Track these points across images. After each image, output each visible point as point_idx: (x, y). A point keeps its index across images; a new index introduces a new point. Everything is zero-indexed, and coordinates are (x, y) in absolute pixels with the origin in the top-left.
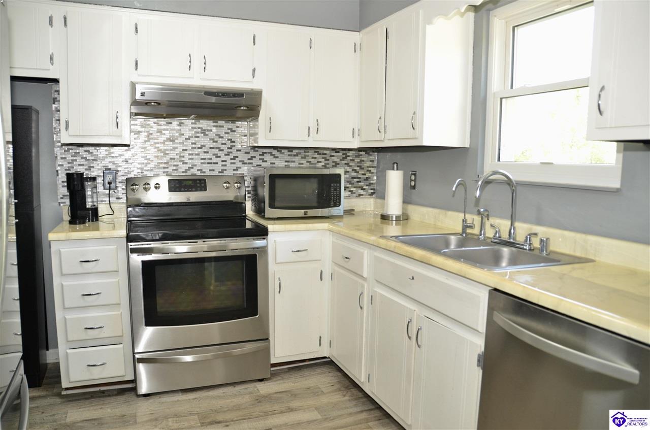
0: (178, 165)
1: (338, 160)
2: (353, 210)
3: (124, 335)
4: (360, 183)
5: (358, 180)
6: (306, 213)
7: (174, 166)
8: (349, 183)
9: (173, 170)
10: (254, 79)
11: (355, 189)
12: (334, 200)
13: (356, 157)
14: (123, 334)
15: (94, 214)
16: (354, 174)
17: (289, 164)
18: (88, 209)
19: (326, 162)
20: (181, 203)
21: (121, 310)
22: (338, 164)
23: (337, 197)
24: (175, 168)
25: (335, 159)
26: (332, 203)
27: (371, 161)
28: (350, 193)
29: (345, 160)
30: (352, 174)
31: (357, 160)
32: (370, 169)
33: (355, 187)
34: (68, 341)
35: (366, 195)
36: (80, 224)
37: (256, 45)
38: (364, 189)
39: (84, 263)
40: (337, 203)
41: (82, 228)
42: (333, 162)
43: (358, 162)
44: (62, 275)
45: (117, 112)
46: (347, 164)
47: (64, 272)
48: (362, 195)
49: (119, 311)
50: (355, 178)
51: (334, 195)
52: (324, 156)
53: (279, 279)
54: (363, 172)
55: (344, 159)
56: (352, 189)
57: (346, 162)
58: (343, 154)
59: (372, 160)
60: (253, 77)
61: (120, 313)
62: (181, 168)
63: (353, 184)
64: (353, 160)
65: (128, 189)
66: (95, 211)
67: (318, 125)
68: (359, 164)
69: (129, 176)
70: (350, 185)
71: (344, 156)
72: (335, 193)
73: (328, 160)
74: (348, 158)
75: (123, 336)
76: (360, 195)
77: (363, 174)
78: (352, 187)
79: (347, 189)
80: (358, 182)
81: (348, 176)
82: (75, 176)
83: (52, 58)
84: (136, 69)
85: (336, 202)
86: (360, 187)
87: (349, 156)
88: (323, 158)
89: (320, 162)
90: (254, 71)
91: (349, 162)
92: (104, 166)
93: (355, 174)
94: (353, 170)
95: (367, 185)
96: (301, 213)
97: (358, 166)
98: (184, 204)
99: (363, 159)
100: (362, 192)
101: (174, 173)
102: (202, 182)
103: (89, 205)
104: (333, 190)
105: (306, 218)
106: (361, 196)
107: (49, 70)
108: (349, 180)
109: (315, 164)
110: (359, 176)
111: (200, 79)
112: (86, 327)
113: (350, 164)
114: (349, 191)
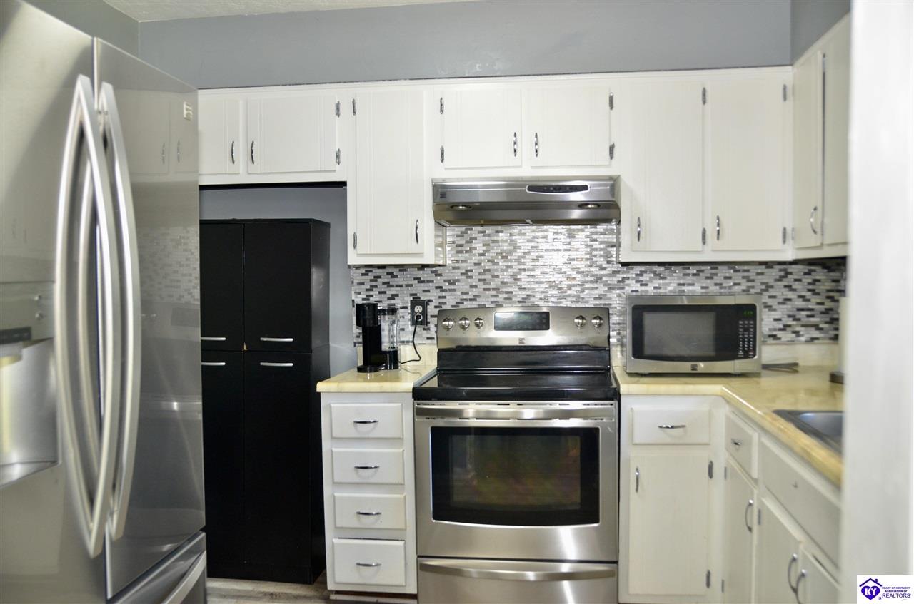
0: (512, 292)
1: (771, 282)
2: (796, 364)
3: (408, 528)
4: (812, 319)
5: (809, 313)
6: (694, 368)
7: (507, 292)
8: (791, 319)
9: (505, 299)
10: (613, 160)
11: (803, 329)
12: (744, 347)
13: (805, 274)
14: (406, 526)
15: (394, 360)
16: (801, 304)
17: (683, 288)
18: (386, 352)
19: (750, 284)
20: (513, 347)
21: (405, 494)
22: (772, 287)
23: (749, 341)
24: (506, 296)
25: (765, 279)
26: (741, 352)
27: (834, 281)
28: (794, 335)
29: (784, 279)
30: (796, 303)
31: (808, 279)
32: (831, 294)
33: (803, 326)
34: (336, 528)
35: (824, 338)
36: (371, 371)
37: (614, 109)
38: (821, 329)
39: (358, 424)
40: (750, 352)
41: (373, 377)
42: (762, 284)
43: (809, 284)
44: (333, 438)
45: (417, 221)
46: (789, 287)
47: (334, 435)
48: (817, 339)
49: (402, 494)
50: (803, 310)
51: (744, 339)
52: (746, 274)
53: (637, 470)
54: (819, 301)
55: (781, 279)
56: (797, 329)
57: (786, 284)
58: (781, 270)
59: (835, 278)
60: (611, 158)
61: (402, 496)
62: (515, 296)
63: (799, 320)
64: (799, 280)
65: (439, 326)
66: (394, 355)
67: (718, 225)
68: (811, 287)
69: (444, 307)
70: (794, 323)
71: (782, 273)
72: (746, 336)
73: (753, 281)
74: (790, 276)
75: (406, 529)
76: (813, 339)
77: (819, 304)
78: (797, 325)
79: (788, 329)
80: (808, 316)
81: (789, 307)
82: (367, 308)
83: (338, 156)
84: (442, 161)
85: (749, 350)
86: (812, 326)
87: (791, 273)
88: (744, 277)
89: (739, 284)
90: (612, 148)
91: (790, 284)
92: (411, 295)
93: (804, 303)
94: (800, 297)
95: (826, 323)
96: (686, 367)
97: (809, 290)
98: (518, 348)
99: (818, 277)
100: (816, 334)
101: (507, 303)
102: (544, 316)
103: (386, 346)
104: (741, 330)
105: (695, 375)
106: (816, 341)
107: (335, 171)
108: (791, 313)
109: (730, 287)
110: (810, 307)
111: (532, 167)
112: (358, 511)
113: (794, 287)
114: (794, 332)
